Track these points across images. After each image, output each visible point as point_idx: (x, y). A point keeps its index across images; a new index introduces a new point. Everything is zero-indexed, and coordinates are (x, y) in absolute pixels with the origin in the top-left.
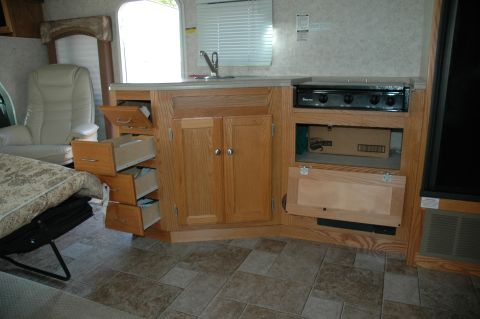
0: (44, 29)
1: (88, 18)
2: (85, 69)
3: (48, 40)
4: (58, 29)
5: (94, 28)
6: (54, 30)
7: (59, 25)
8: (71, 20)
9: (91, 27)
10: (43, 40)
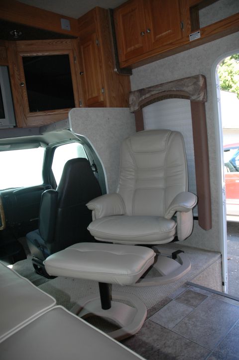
0: (132, 98)
1: (182, 80)
2: (178, 134)
3: (137, 108)
4: (147, 95)
5: (189, 89)
6: (143, 97)
7: (149, 92)
8: (162, 85)
9: (185, 89)
10: (132, 109)
